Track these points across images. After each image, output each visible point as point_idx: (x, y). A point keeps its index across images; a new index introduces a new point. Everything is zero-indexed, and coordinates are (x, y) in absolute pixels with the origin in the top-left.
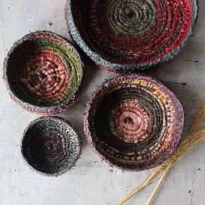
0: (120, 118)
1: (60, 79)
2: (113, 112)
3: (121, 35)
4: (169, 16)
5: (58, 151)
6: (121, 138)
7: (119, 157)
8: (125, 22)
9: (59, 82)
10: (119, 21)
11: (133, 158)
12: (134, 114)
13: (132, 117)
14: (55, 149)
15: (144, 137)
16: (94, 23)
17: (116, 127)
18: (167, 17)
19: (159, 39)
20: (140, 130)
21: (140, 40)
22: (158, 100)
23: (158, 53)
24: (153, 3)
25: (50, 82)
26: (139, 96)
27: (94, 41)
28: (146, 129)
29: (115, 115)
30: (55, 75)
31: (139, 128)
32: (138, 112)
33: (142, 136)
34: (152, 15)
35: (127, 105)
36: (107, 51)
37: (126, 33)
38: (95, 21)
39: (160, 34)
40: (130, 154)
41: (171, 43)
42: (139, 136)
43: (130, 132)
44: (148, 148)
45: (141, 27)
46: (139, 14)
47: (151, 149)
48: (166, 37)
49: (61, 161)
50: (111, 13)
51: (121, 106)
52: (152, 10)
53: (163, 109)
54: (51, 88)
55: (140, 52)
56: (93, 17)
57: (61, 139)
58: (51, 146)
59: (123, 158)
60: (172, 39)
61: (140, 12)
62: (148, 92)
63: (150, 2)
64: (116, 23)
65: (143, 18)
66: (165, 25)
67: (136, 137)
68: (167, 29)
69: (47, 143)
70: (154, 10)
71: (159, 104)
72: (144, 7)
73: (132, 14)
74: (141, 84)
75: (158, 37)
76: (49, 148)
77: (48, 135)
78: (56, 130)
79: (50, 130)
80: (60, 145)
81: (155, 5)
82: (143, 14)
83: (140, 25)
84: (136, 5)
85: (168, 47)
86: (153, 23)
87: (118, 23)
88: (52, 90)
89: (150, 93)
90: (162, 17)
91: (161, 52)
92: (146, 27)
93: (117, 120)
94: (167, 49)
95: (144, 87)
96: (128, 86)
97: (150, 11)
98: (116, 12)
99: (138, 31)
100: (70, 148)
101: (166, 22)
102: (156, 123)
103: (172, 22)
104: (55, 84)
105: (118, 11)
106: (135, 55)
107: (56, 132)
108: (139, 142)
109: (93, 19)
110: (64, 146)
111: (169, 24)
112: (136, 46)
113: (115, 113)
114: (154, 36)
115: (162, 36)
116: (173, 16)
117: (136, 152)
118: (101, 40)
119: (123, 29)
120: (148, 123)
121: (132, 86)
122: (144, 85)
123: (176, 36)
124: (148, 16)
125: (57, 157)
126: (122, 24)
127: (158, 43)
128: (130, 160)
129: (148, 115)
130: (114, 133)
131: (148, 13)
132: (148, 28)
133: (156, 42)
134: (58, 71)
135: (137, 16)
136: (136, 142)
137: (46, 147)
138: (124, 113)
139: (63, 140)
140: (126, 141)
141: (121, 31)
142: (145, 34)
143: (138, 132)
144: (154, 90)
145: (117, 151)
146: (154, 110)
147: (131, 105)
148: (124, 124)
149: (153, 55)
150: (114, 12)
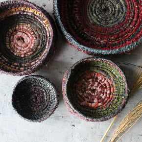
0: (15, 36)
1: (105, 85)
2: (10, 30)
3: (94, 24)
4: (135, 17)
5: (41, 102)
6: (12, 51)
7: (7, 65)
8: (99, 14)
9: (106, 87)
10: (96, 13)
11: (17, 68)
12: (26, 35)
13: (24, 37)
14: (39, 101)
15: (29, 54)
16: (76, 10)
17: (10, 42)
18: (133, 18)
19: (124, 33)
20: (28, 48)
21: (108, 30)
22: (46, 28)
23: (120, 44)
24: (125, 4)
25: (101, 92)
26: (32, 23)
27: (73, 24)
28: (31, 48)
29: (12, 33)
30: (100, 85)
31: (27, 46)
32: (29, 35)
33: (27, 52)
34: (122, 13)
35: (21, 27)
36: (81, 34)
37: (99, 23)
38: (77, 9)
39: (125, 30)
40: (16, 64)
41: (132, 38)
42: (25, 52)
43: (19, 48)
44: (30, 63)
45: (111, 21)
46: (112, 10)
47: (32, 63)
48: (129, 32)
49: (43, 110)
50: (91, 5)
51: (17, 27)
52: (123, 9)
53: (48, 35)
54: (105, 95)
55: (106, 40)
56: (76, 5)
57: (43, 92)
58: (36, 99)
59: (10, 66)
60: (133, 35)
61: (113, 9)
62: (39, 20)
63: (123, 3)
64: (92, 14)
65: (114, 14)
66: (130, 23)
67: (23, 53)
68: (131, 26)
69: (33, 97)
70: (124, 9)
71: (46, 31)
72: (117, 6)
73: (106, 10)
74: (35, 13)
75: (123, 31)
76: (34, 100)
77: (33, 90)
78: (39, 86)
79: (34, 86)
80: (43, 97)
81: (126, 6)
82: (115, 11)
83: (110, 20)
84: (111, 3)
85: (129, 41)
86: (121, 20)
87: (94, 15)
88: (106, 96)
89: (41, 22)
90: (129, 16)
91: (123, 43)
92: (115, 22)
93: (12, 37)
94: (127, 42)
95: (37, 16)
96: (25, 13)
97: (121, 10)
98: (94, 5)
99: (108, 23)
100: (50, 100)
101: (132, 21)
102: (40, 45)
103: (136, 21)
104: (105, 90)
105: (96, 5)
106: (102, 41)
107: (39, 88)
108: (25, 57)
109: (76, 7)
110: (45, 99)
111: (134, 23)
112: (104, 35)
113: (11, 32)
114: (120, 30)
115: (126, 31)
116: (138, 17)
117: (21, 64)
118: (78, 25)
119: (97, 20)
120: (34, 44)
121: (28, 14)
122: (37, 15)
123: (137, 34)
124: (119, 13)
125: (40, 107)
126: (97, 15)
127: (122, 36)
128: (15, 68)
129: (36, 38)
130: (8, 46)
131: (119, 11)
132: (117, 23)
133: (120, 35)
134: (101, 81)
135: (110, 12)
136: (23, 56)
137: (32, 100)
138: (18, 33)
139: (45, 94)
140: (15, 54)
141: (95, 21)
142: (113, 27)
143: (26, 49)
144: (44, 20)
145: (7, 60)
146: (41, 35)
147: (25, 27)
148: (16, 41)
149: (116, 44)
150: (93, 6)
